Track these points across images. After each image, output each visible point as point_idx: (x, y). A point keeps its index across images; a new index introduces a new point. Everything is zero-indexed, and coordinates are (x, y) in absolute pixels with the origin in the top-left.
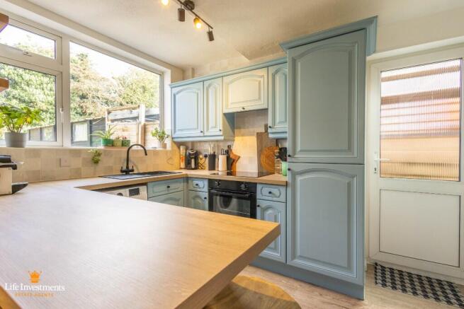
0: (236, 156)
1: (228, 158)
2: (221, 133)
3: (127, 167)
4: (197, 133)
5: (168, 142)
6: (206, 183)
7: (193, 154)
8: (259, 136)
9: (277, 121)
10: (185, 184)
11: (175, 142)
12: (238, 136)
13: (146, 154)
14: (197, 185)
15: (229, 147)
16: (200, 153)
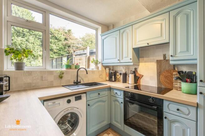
0: (140, 75)
1: (135, 76)
2: (131, 61)
3: (77, 80)
4: (116, 61)
5: (100, 66)
6: (122, 93)
7: (113, 73)
10: (109, 91)
11: (103, 66)
12: (142, 62)
13: (87, 74)
14: (116, 93)
15: (136, 69)
16: (118, 72)
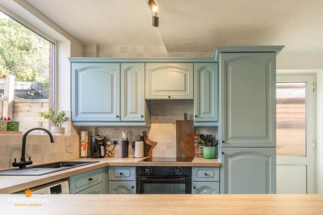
0: (152, 142)
1: (145, 144)
2: (143, 119)
3: (23, 159)
4: (113, 117)
5: (67, 126)
6: (133, 172)
7: (100, 141)
8: (179, 124)
9: (202, 111)
10: (104, 174)
12: (155, 122)
13: (52, 141)
14: (121, 174)
15: (145, 133)
16: (108, 140)
